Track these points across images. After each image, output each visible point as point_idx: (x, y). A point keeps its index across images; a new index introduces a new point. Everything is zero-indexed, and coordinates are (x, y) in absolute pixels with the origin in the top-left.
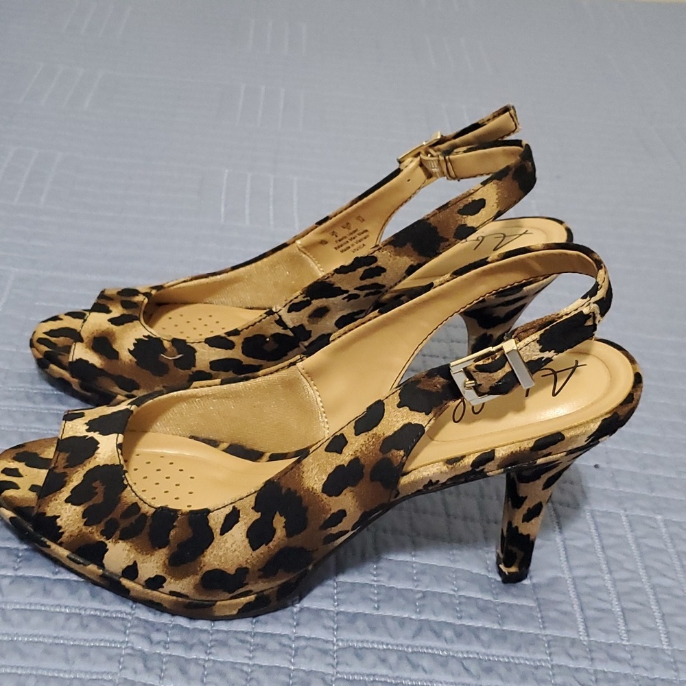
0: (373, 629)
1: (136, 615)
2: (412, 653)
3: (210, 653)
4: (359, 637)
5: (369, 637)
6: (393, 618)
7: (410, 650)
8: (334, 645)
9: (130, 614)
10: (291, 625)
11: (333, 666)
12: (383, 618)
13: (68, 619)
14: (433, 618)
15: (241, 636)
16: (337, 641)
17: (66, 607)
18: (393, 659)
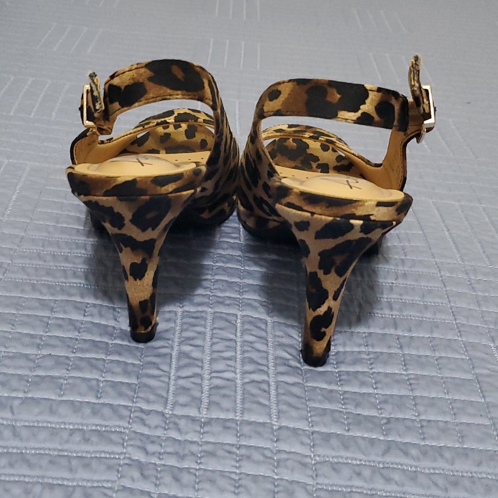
0: (346, 447)
1: (133, 429)
2: (383, 468)
3: (200, 463)
4: (334, 454)
5: (343, 453)
6: (364, 438)
7: (381, 466)
8: (312, 459)
9: (127, 428)
10: (272, 440)
11: (312, 477)
12: (354, 438)
13: (71, 435)
14: (399, 440)
15: (227, 448)
16: (314, 456)
17: (70, 424)
18: (367, 473)
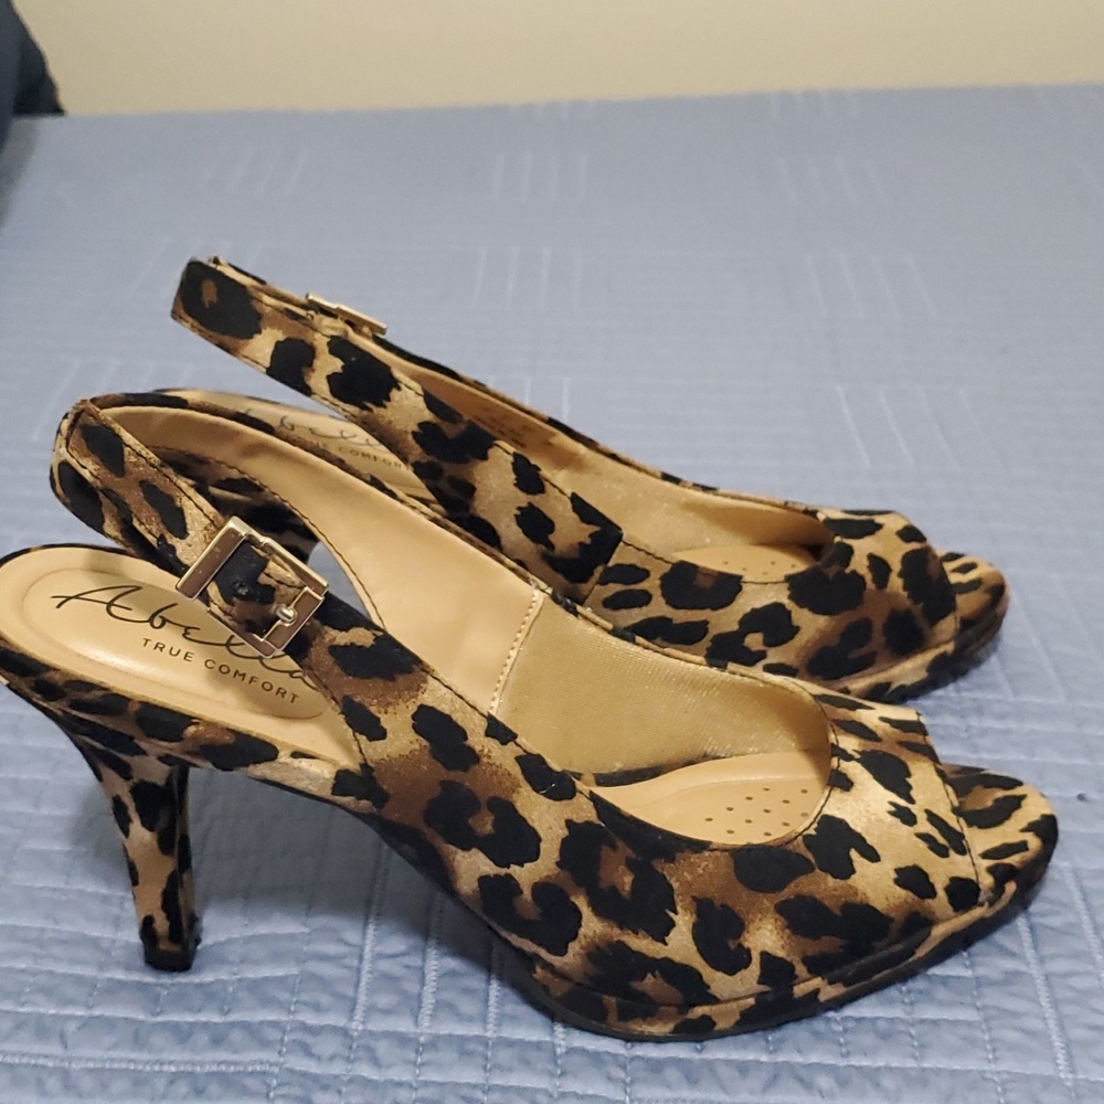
0: (693, 1081)
1: (287, 1065)
4: (670, 1095)
5: (687, 1093)
6: (728, 1062)
9: (276, 1064)
10: (552, 1075)
12: (709, 1064)
13: (172, 1082)
14: (799, 1059)
15: (464, 1091)
16: (632, 1101)
17: (171, 1063)
